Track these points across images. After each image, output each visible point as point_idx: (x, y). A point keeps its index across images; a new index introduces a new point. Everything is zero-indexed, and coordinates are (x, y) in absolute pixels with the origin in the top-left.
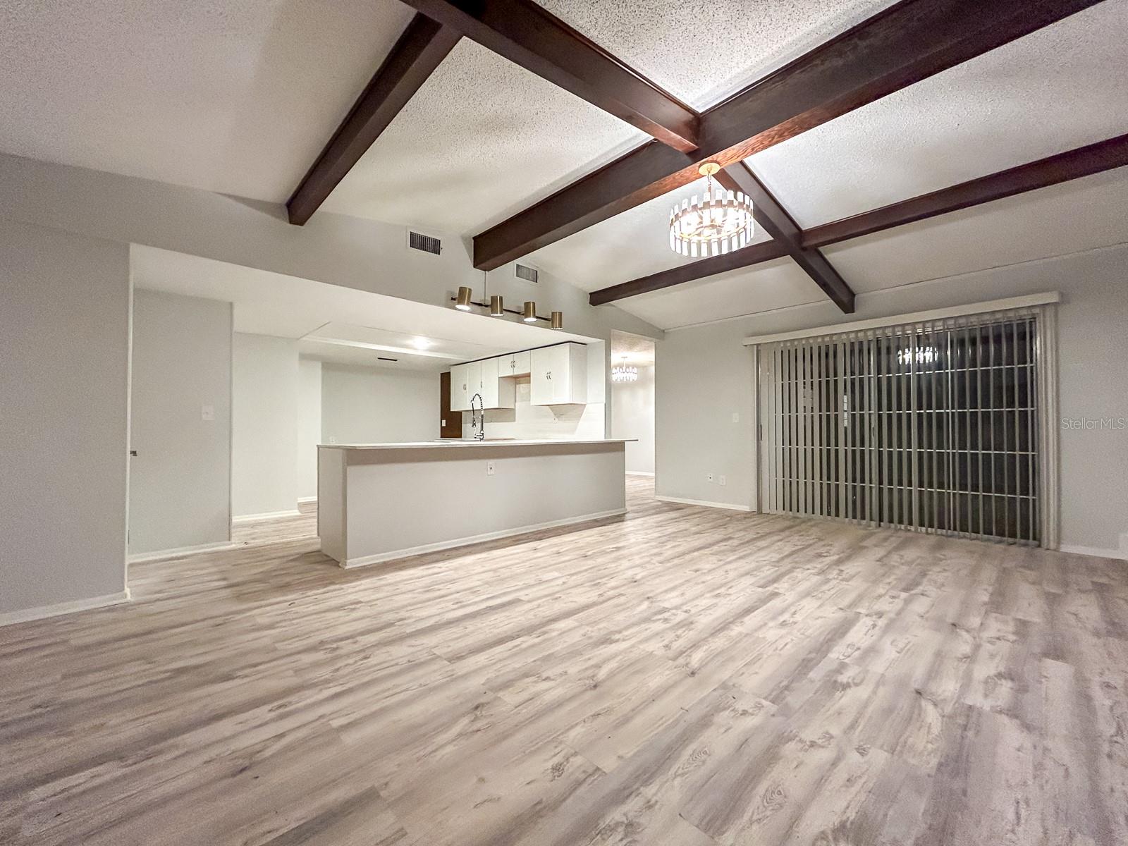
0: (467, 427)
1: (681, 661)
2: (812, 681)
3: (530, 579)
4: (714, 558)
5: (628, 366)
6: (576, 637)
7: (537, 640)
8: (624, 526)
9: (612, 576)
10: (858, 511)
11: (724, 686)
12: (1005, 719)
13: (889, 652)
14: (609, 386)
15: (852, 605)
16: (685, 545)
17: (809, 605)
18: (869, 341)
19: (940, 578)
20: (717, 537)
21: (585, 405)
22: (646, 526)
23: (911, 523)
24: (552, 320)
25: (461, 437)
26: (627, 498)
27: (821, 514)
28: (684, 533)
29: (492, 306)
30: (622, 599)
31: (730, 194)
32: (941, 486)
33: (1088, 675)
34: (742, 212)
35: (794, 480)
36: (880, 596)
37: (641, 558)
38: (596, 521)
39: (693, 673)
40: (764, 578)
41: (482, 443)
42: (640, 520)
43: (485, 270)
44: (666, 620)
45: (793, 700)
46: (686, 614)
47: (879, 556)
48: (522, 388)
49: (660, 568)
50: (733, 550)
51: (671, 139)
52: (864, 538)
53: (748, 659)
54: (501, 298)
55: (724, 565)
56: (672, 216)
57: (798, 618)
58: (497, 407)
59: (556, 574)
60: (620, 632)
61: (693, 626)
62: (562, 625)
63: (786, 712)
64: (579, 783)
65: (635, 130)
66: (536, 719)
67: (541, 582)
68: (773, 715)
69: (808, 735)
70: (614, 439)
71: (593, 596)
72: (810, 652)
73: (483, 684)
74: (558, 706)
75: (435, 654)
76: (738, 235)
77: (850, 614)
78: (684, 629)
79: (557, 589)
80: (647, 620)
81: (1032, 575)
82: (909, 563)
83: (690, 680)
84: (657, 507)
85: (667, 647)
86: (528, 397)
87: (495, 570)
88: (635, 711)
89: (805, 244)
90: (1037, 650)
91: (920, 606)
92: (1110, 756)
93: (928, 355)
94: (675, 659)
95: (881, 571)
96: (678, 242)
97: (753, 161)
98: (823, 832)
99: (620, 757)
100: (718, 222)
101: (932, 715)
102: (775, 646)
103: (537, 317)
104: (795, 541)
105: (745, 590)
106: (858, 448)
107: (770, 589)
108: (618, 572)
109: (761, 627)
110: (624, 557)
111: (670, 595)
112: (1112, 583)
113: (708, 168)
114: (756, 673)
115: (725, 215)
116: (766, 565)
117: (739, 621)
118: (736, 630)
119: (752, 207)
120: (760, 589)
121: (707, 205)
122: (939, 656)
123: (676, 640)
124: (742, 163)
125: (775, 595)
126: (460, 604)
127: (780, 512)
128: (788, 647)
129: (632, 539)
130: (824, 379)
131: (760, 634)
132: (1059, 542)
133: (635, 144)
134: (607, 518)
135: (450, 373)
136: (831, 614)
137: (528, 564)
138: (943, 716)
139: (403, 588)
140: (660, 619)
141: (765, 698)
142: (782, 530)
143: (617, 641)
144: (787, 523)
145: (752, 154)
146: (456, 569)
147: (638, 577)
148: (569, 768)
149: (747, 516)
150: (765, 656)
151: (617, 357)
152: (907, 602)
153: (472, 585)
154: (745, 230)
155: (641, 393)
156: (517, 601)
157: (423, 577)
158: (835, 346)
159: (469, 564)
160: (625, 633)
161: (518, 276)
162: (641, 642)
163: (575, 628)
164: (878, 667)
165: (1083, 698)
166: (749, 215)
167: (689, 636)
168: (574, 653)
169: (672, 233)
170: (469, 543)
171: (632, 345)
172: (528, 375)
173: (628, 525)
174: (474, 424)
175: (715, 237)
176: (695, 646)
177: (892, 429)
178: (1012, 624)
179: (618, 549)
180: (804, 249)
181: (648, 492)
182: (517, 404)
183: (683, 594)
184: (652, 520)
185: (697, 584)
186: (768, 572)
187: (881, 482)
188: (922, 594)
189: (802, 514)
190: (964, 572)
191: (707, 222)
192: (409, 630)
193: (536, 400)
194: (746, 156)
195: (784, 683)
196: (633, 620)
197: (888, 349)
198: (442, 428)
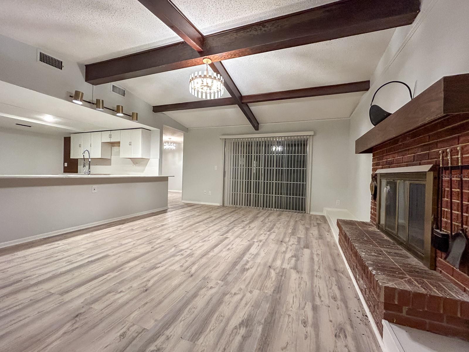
0: (80, 167)
1: (187, 271)
2: (236, 270)
3: (116, 244)
4: (204, 226)
5: (171, 143)
6: (139, 269)
7: (117, 274)
8: (167, 215)
9: (158, 238)
10: (257, 205)
11: (204, 278)
12: (292, 270)
13: (262, 254)
14: (162, 152)
15: (253, 238)
16: (192, 221)
17: (238, 240)
18: (263, 142)
19: (279, 226)
20: (206, 217)
21: (149, 159)
22: (177, 214)
23: (272, 208)
24: (132, 116)
25: (77, 172)
26: (168, 202)
27: (245, 205)
28: (193, 216)
29: (96, 104)
30: (163, 248)
31: (215, 74)
32: (281, 194)
33: (314, 252)
34: (219, 83)
35: (236, 193)
36: (261, 234)
37: (172, 229)
38: (153, 213)
39: (192, 276)
40: (223, 232)
41: (89, 176)
42: (174, 211)
43: (93, 84)
44: (182, 254)
45: (230, 278)
46: (191, 251)
47: (262, 220)
48: (115, 149)
49: (181, 232)
50: (212, 222)
51: (191, 43)
52: (258, 214)
53: (214, 266)
54: (103, 101)
55: (208, 228)
56: (191, 78)
57: (234, 246)
58: (100, 157)
59: (130, 240)
60: (160, 263)
61: (193, 255)
62: (132, 264)
63: (227, 284)
64: (134, 339)
65: (175, 34)
66: (113, 313)
67: (122, 245)
68: (222, 286)
69: (233, 291)
70: (163, 175)
71: (149, 248)
72: (237, 259)
73: (82, 303)
74: (127, 303)
75: (51, 293)
76: (218, 92)
77: (251, 242)
78: (189, 257)
79: (130, 247)
80: (174, 256)
81: (303, 222)
82: (271, 222)
83: (191, 279)
84: (183, 205)
85: (182, 266)
86: (118, 153)
87: (95, 241)
88: (165, 297)
89: (243, 101)
90: (302, 247)
91: (273, 236)
92: (316, 276)
93: (280, 149)
94: (184, 271)
95: (263, 225)
96: (193, 90)
97: (225, 62)
98: (236, 326)
99: (156, 320)
100: (210, 85)
101: (273, 274)
102: (225, 258)
103: (124, 114)
104: (236, 216)
105: (215, 238)
106: (257, 181)
107: (225, 236)
108: (162, 236)
109: (220, 252)
110: (166, 229)
111: (185, 243)
112: (321, 222)
113: (207, 60)
114: (217, 270)
115: (212, 82)
116: (223, 227)
117: (212, 250)
118: (211, 254)
119: (223, 82)
120: (221, 236)
121: (205, 76)
122: (277, 252)
123: (185, 263)
124: (220, 62)
125: (227, 238)
126: (71, 262)
127: (231, 205)
128: (229, 258)
129: (170, 220)
130: (247, 155)
131: (220, 255)
132: (310, 211)
133: (175, 40)
134: (160, 212)
135: (70, 137)
136: (245, 243)
137: (115, 236)
138: (276, 274)
139: (30, 258)
140: (179, 255)
141: (220, 280)
142: (231, 212)
143: (159, 267)
144: (233, 210)
145: (224, 60)
146: (68, 244)
147: (171, 237)
148: (129, 333)
149: (219, 207)
150: (221, 263)
151: (165, 138)
152: (269, 235)
153: (80, 251)
154: (220, 90)
155: (177, 155)
156: (107, 256)
157: (47, 250)
158: (252, 142)
159: (79, 240)
160: (163, 263)
161: (113, 91)
162: (170, 266)
163: (139, 264)
164: (259, 260)
165: (312, 259)
166: (222, 85)
167: (191, 260)
168: (136, 277)
169: (190, 86)
170: (79, 229)
171: (173, 133)
172: (119, 143)
173: (168, 215)
174: (85, 166)
175: (208, 91)
176: (194, 263)
177: (268, 174)
178: (297, 238)
179: (163, 225)
180: (243, 103)
181: (179, 199)
182: (112, 156)
183: (190, 242)
184: (179, 211)
185: (197, 237)
186: (225, 229)
187: (264, 193)
188: (274, 232)
189: (238, 206)
190: (286, 223)
191: (205, 84)
192: (32, 282)
193: (123, 155)
194: (222, 60)
195: (227, 272)
196: (167, 256)
197: (268, 145)
198: (65, 167)
